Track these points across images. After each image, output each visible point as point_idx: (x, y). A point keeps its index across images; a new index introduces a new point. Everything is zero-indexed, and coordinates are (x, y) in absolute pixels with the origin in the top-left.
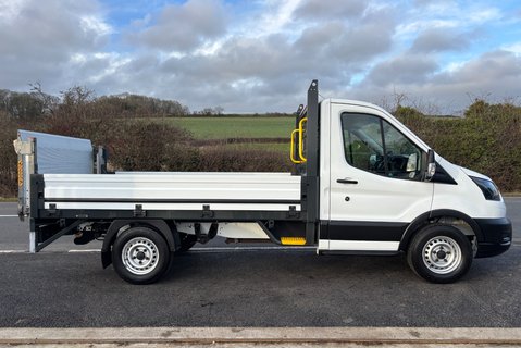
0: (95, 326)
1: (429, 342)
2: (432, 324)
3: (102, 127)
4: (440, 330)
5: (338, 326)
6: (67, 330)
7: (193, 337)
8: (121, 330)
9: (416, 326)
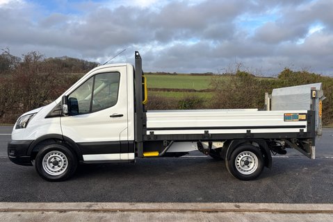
0: (45, 201)
1: (245, 211)
2: (248, 201)
3: (50, 78)
4: (252, 204)
5: (193, 202)
6: (27, 204)
7: (105, 208)
8: (61, 204)
9: (239, 202)
